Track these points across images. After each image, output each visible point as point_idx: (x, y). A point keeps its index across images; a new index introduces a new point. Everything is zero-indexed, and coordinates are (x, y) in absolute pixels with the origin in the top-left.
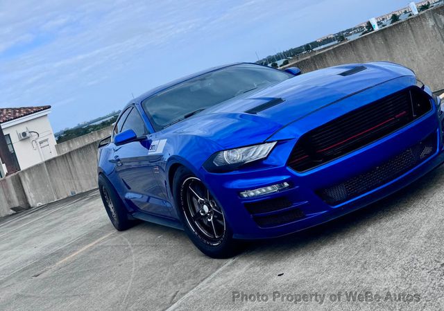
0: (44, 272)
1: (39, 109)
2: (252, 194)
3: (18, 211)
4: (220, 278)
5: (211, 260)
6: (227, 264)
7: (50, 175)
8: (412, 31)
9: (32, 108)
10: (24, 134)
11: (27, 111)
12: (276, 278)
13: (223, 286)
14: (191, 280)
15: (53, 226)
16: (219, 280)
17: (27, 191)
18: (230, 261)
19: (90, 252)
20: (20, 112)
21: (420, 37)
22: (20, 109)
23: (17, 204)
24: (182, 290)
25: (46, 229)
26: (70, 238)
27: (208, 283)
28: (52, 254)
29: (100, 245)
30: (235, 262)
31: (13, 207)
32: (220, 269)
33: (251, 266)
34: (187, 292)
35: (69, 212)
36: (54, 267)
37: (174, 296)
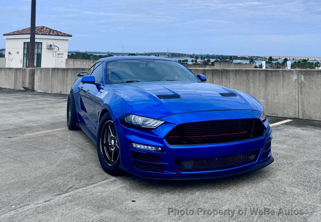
0: (15, 137)
1: (65, 35)
2: (138, 146)
3: (26, 90)
4: (101, 187)
5: (104, 172)
6: (110, 180)
7: (52, 77)
8: (283, 78)
9: (61, 33)
10: (51, 46)
11: (58, 33)
12: (130, 202)
13: (100, 194)
14: (86, 181)
15: (38, 108)
16: (100, 189)
17: (35, 80)
18: (113, 178)
19: (47, 136)
20: (53, 32)
21: (286, 83)
22: (54, 31)
23: (27, 86)
24: (77, 186)
25: (33, 109)
26: (42, 121)
27: (93, 187)
28: (27, 127)
29: (54, 133)
30: (115, 180)
31: (24, 86)
32: (105, 181)
33: (122, 188)
34: (79, 188)
35: (52, 104)
36: (22, 136)
37: (71, 188)
